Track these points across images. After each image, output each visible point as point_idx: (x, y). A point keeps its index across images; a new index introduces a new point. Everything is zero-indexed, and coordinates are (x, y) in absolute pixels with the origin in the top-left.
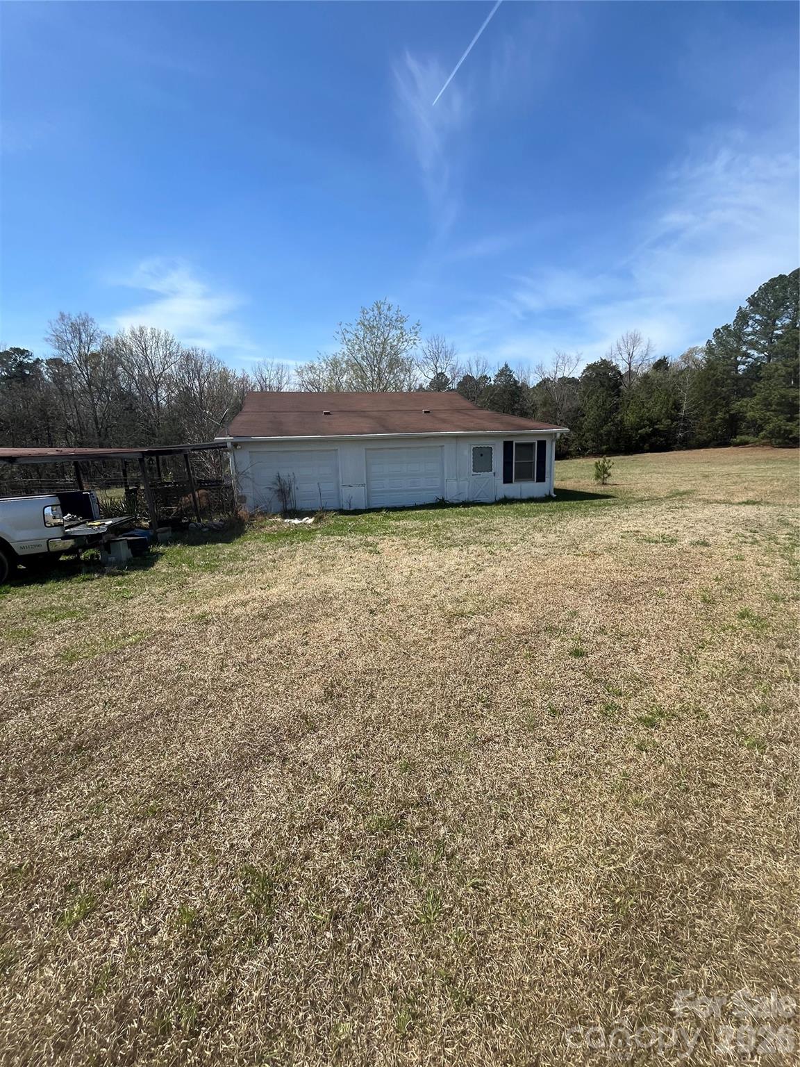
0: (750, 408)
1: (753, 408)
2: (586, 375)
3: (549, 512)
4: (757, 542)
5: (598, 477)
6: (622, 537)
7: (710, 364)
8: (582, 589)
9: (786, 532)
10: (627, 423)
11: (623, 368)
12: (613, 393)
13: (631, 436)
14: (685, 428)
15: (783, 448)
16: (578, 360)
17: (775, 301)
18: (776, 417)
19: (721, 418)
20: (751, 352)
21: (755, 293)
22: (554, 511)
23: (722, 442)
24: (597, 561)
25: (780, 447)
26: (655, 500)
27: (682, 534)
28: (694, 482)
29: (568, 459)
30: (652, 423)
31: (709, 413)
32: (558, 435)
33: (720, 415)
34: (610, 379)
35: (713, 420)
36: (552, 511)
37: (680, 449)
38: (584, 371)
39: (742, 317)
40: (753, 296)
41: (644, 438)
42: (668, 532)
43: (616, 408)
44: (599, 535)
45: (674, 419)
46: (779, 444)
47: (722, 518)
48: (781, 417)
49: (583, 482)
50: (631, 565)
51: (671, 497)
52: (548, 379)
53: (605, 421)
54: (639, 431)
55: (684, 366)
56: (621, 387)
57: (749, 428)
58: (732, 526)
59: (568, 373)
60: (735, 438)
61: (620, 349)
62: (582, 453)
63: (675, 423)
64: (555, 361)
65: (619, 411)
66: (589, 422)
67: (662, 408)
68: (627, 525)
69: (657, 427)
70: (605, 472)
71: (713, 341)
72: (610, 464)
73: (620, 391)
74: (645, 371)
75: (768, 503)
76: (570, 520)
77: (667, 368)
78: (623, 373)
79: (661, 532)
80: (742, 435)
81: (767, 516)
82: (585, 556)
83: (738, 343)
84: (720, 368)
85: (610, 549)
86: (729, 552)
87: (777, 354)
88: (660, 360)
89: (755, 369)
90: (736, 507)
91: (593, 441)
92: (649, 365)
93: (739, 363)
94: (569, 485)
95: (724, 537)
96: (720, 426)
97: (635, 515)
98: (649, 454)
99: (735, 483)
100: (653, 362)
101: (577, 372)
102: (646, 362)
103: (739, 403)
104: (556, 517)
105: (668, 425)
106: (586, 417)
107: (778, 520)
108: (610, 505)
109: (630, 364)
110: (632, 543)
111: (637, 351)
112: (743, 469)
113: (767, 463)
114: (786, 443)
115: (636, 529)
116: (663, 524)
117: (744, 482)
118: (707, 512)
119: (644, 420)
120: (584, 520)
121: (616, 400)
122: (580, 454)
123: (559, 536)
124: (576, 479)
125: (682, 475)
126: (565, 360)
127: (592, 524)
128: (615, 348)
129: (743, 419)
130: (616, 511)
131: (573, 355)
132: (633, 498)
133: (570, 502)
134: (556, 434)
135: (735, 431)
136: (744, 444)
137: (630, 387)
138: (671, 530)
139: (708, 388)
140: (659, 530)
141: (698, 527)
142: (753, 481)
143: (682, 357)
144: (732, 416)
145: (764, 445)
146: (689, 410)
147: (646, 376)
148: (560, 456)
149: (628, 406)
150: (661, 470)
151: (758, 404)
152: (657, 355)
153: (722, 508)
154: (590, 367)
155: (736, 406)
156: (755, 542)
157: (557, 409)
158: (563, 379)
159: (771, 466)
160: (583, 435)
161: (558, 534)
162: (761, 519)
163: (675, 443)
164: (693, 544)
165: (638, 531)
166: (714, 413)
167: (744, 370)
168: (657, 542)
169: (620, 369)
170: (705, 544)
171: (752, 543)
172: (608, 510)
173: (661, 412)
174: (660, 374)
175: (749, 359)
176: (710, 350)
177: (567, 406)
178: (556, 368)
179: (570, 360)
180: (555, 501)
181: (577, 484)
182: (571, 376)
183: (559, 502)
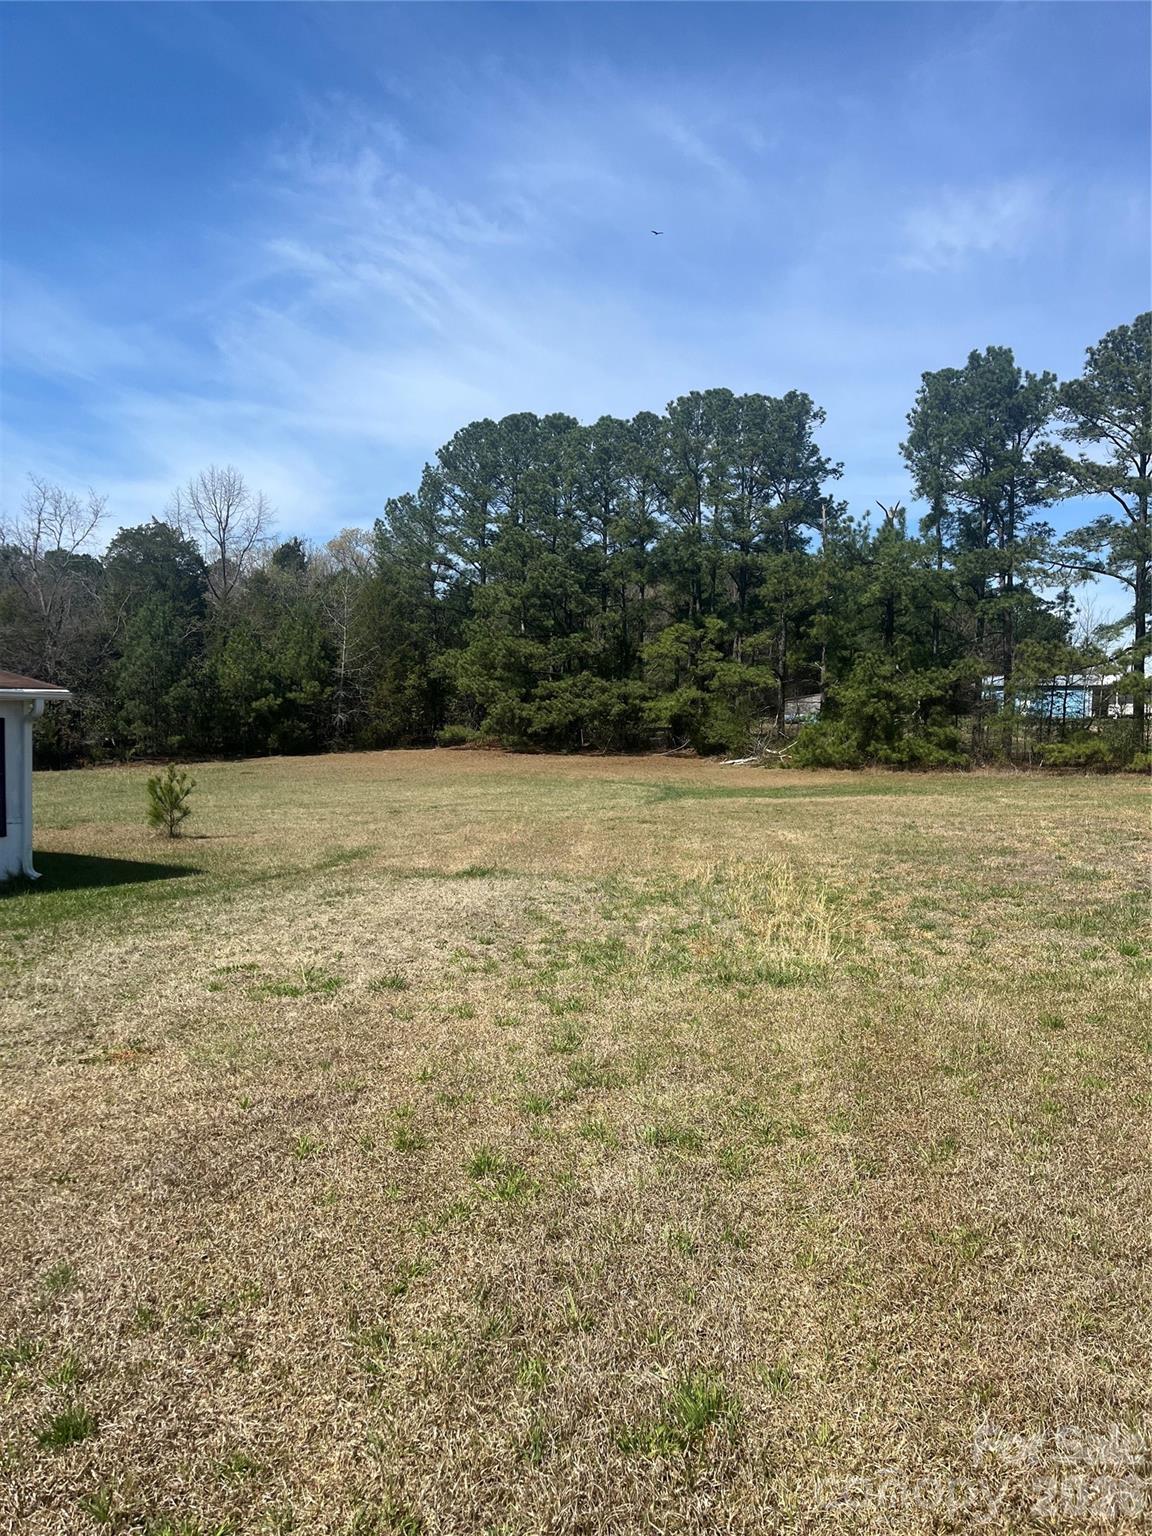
0: (460, 667)
1: (466, 670)
2: (120, 555)
3: (16, 925)
4: (494, 965)
5: (157, 817)
6: (215, 988)
7: (385, 569)
9: (537, 938)
10: (224, 683)
11: (207, 549)
12: (187, 608)
13: (235, 715)
14: (349, 703)
15: (522, 752)
16: (96, 513)
17: (483, 467)
18: (506, 691)
19: (414, 687)
20: (454, 558)
21: (449, 444)
22: (31, 924)
23: (419, 735)
24: (145, 1072)
25: (515, 752)
26: (291, 876)
27: (351, 962)
28: (372, 827)
29: (80, 767)
30: (281, 685)
31: (391, 673)
32: (40, 707)
33: (412, 680)
34: (179, 573)
35: (400, 689)
36: (23, 925)
37: (342, 749)
38: (115, 544)
39: (432, 486)
40: (446, 448)
41: (266, 720)
42: (320, 961)
43: (198, 642)
44: (155, 986)
45: (326, 680)
46: (514, 744)
47: (427, 915)
48: (512, 692)
49: (119, 830)
50: (234, 1071)
51: (326, 865)
52: (16, 550)
53: (173, 675)
54: (254, 705)
55: (337, 567)
56: (207, 596)
57: (463, 709)
58: (446, 933)
59: (72, 543)
60: (443, 729)
61: (197, 504)
62: (118, 751)
63: (328, 690)
64: (34, 505)
65: (205, 651)
66: (134, 674)
67: (299, 655)
68: (227, 951)
69: (290, 695)
70: (175, 804)
71: (386, 522)
72: (187, 784)
73: (203, 604)
74: (259, 564)
75: (505, 872)
76: (78, 946)
77: (302, 566)
78: (209, 562)
79: (305, 960)
80: (452, 723)
81: (507, 902)
82: (110, 1060)
83: (430, 536)
84: (405, 582)
85: (182, 1027)
86: (447, 998)
87: (494, 569)
88: (287, 546)
89: (462, 591)
90: (453, 885)
91: (147, 723)
92: (266, 554)
93: (433, 577)
94: (82, 841)
95: (435, 960)
96: (414, 703)
97: (247, 920)
98: (279, 759)
99: (448, 828)
100: (273, 546)
101: (97, 544)
102: (259, 545)
103: (442, 658)
104: (35, 940)
105: (314, 694)
106: (123, 659)
107: (525, 911)
108: (187, 893)
109: (222, 544)
110: (237, 1005)
111: (237, 516)
112: (461, 796)
113: (499, 783)
114: (526, 744)
115: (248, 959)
116: (310, 939)
117: (464, 824)
118: (398, 902)
119: (263, 678)
120: (118, 944)
121: (195, 624)
122: (112, 756)
124: (102, 825)
125: (347, 810)
126: (64, 510)
127: (136, 956)
128: (186, 503)
129: (452, 690)
130: (203, 910)
131: (84, 500)
132: (244, 871)
133: (80, 892)
134: (33, 701)
135: (442, 715)
136: (456, 742)
137: (225, 599)
138: (328, 953)
139: (385, 621)
140: (299, 959)
141: (384, 940)
142: (479, 823)
143: (331, 545)
144: (433, 683)
145: (491, 745)
146: (353, 664)
147: (260, 578)
148: (53, 756)
149: (225, 644)
150: (306, 798)
151: (473, 663)
152: (281, 532)
153: (427, 889)
154: (126, 537)
155: (438, 662)
156: (490, 968)
157: (42, 634)
158: (58, 556)
159: (504, 789)
160: (121, 707)
161: (38, 996)
162: (497, 912)
163: (331, 736)
164: (374, 988)
165: (252, 967)
166: (401, 675)
167: (445, 592)
168: (295, 993)
169: (202, 552)
170: (399, 985)
171: (486, 971)
172: (183, 909)
173: (297, 663)
174: (287, 577)
175: (451, 572)
176: (382, 542)
177: (70, 625)
178: (37, 525)
179: (73, 509)
180: (39, 892)
181: (103, 837)
182: (80, 551)
183: (49, 891)
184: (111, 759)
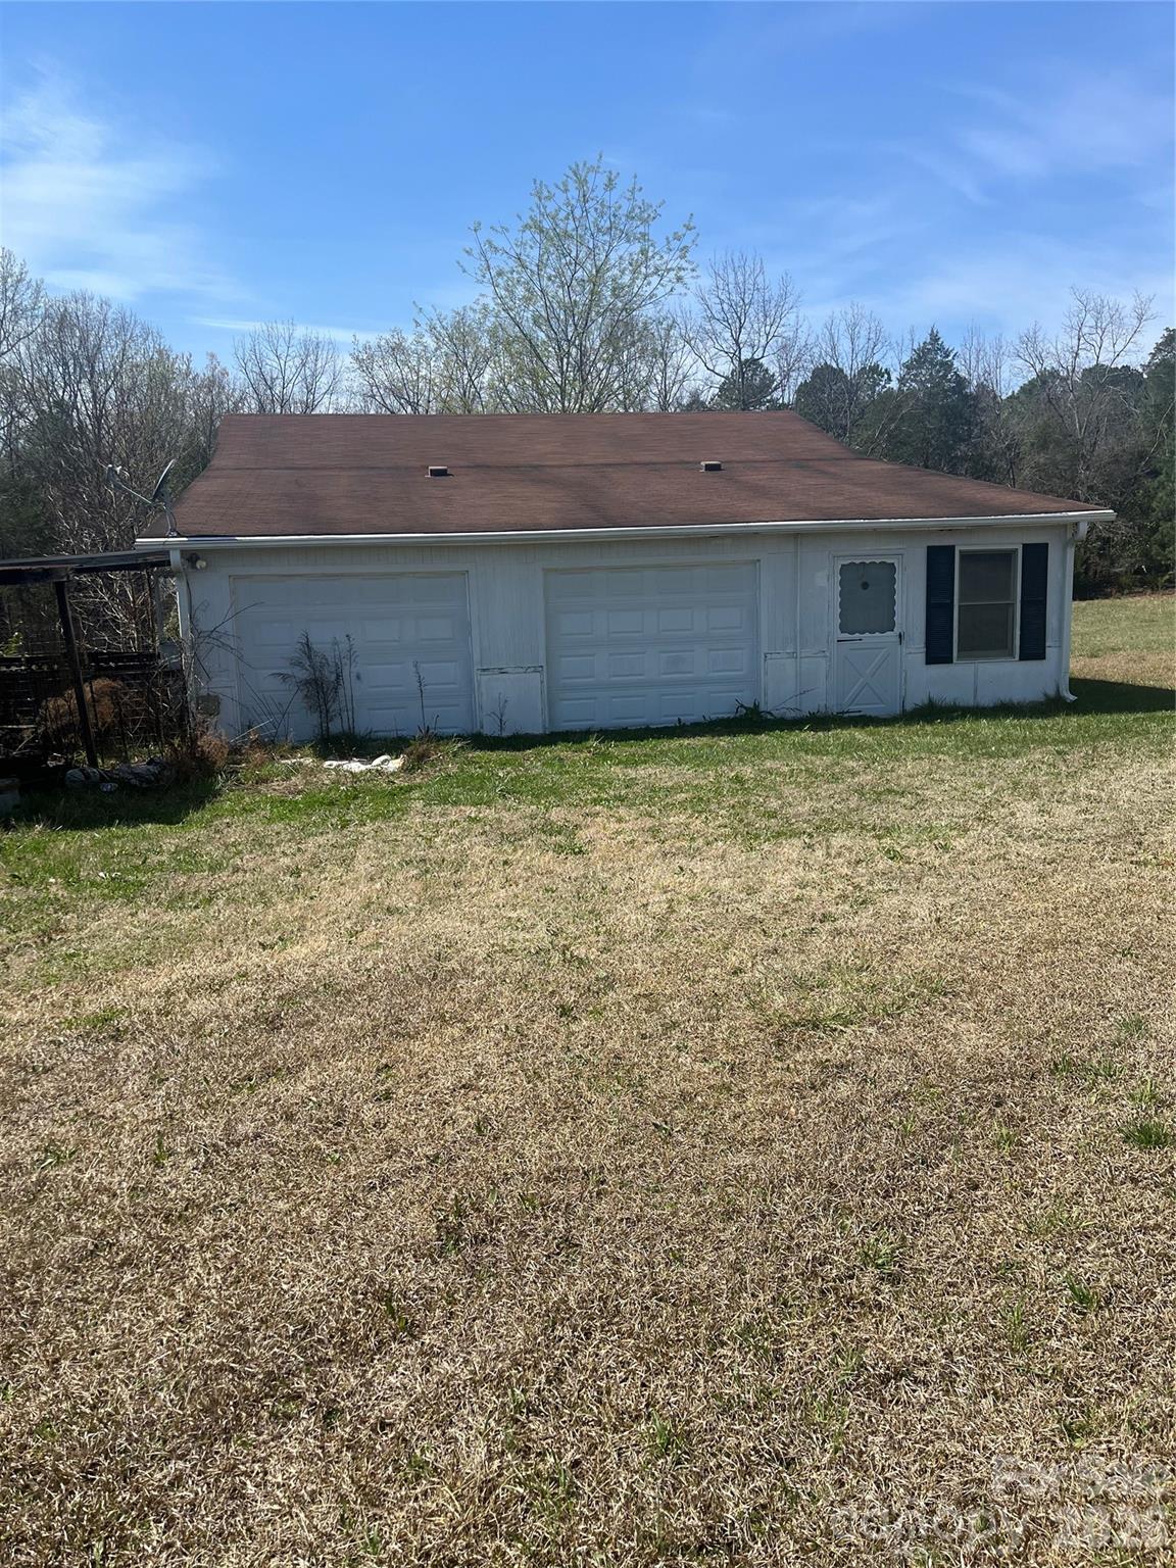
2: (1164, 360)
3: (1055, 742)
8: (1155, 958)
16: (1140, 319)
22: (1072, 742)
29: (1107, 596)
32: (1084, 529)
36: (1063, 742)
38: (1158, 349)
49: (1152, 659)
52: (1054, 374)
59: (1112, 356)
62: (1149, 578)
64: (1075, 320)
76: (1118, 765)
94: (1112, 669)
101: (1137, 353)
104: (1076, 756)
106: (1162, 477)
120: (1159, 766)
122: (1143, 583)
123: (1086, 811)
124: (1134, 654)
126: (1104, 319)
131: (1127, 303)
133: (1115, 716)
134: (1076, 524)
148: (1088, 588)
157: (1075, 459)
158: (1097, 373)
160: (1154, 530)
177: (1106, 447)
178: (1075, 342)
179: (1116, 318)
180: (1074, 714)
181: (1135, 666)
182: (1120, 363)
183: (1085, 714)
184: (1142, 587)
